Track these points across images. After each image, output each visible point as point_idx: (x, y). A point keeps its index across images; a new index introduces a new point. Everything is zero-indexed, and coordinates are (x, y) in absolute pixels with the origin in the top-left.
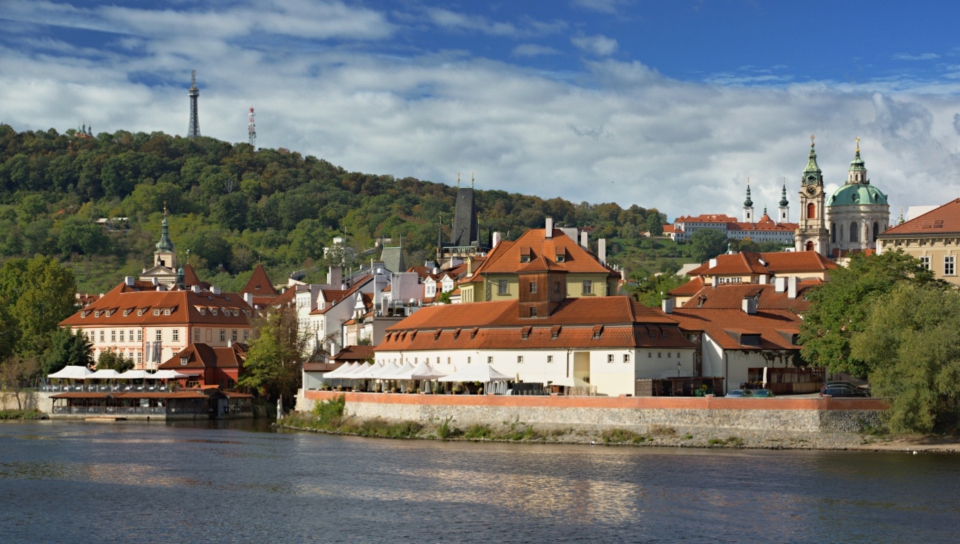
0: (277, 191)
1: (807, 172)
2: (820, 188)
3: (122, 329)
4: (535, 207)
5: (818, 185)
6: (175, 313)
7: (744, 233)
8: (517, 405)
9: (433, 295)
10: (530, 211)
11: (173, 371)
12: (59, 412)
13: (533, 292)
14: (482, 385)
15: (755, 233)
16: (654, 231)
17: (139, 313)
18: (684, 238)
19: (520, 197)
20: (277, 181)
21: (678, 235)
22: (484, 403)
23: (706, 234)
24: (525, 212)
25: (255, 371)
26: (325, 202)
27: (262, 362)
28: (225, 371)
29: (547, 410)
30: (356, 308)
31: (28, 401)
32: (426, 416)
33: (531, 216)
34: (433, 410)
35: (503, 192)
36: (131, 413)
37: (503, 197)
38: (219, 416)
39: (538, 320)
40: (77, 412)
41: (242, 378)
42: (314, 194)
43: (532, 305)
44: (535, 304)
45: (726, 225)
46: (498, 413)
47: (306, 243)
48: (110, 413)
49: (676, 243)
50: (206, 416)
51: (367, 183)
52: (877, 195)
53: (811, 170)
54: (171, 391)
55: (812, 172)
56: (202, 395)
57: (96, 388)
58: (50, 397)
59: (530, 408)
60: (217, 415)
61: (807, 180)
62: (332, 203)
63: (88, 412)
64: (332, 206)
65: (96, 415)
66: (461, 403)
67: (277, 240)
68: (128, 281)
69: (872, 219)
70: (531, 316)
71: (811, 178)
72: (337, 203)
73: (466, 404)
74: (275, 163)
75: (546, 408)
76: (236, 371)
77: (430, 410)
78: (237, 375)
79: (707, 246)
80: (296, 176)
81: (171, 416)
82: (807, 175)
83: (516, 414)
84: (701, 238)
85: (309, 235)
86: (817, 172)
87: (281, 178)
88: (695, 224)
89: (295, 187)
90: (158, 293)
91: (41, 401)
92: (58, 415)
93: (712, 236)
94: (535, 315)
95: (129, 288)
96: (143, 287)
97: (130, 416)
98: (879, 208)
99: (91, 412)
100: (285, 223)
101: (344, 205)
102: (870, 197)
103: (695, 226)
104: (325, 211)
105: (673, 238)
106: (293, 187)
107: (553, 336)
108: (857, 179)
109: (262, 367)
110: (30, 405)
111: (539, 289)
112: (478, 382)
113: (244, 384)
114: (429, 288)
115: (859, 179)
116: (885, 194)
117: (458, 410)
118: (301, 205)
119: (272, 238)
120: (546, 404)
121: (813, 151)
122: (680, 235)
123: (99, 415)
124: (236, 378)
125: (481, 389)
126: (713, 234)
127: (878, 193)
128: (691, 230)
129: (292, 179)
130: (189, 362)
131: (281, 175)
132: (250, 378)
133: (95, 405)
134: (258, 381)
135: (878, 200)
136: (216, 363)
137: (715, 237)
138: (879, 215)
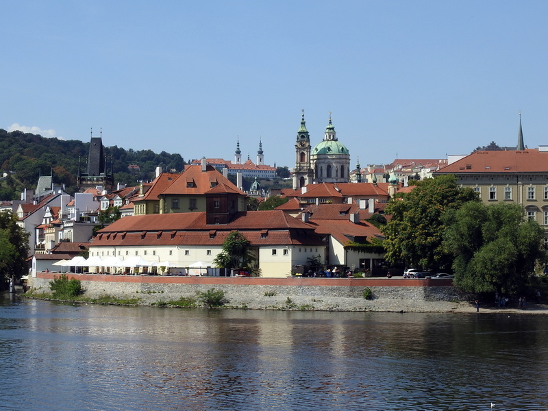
121: (303, 119)
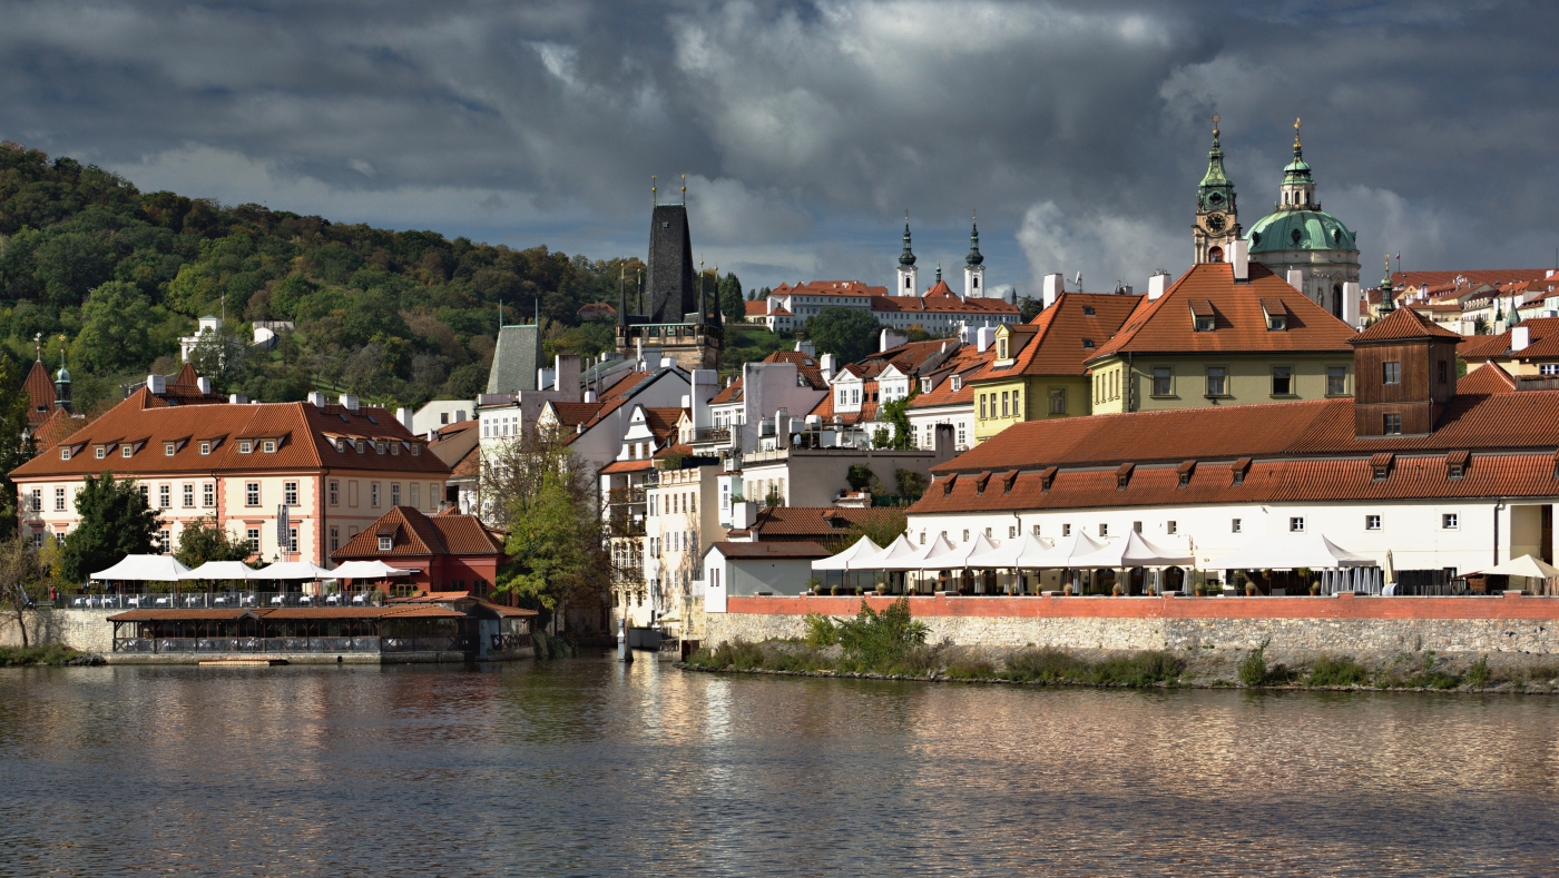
0: (25, 226)
1: (1207, 186)
2: (1232, 217)
3: (165, 482)
4: (500, 263)
5: (1229, 213)
6: (285, 449)
7: (905, 316)
8: (1416, 615)
9: (857, 408)
10: (492, 272)
11: (378, 562)
12: (128, 649)
13: (1389, 383)
14: (1318, 576)
15: (925, 315)
16: (731, 312)
17: (204, 449)
18: (791, 326)
19: (466, 245)
20: (18, 207)
21: (781, 321)
22: (1329, 613)
23: (838, 318)
24: (482, 273)
25: (533, 563)
26: (127, 249)
27: (549, 544)
28: (468, 563)
29: (1495, 627)
30: (626, 437)
31: (43, 630)
32: (1179, 640)
33: (496, 281)
34: (1198, 629)
35: (435, 235)
36: (296, 648)
37: (436, 245)
38: (483, 654)
39: (1404, 442)
40: (170, 649)
41: (503, 578)
42: (101, 234)
43: (1387, 409)
44: (1395, 408)
45: (869, 301)
46: (1365, 633)
47: (113, 330)
48: (249, 650)
49: (777, 335)
50: (459, 654)
51: (194, 212)
52: (1338, 233)
53: (1215, 183)
54: (377, 604)
55: (1218, 186)
56: (452, 612)
57: (203, 598)
58: (108, 620)
59: (1451, 623)
60: (478, 653)
61: (1207, 201)
62: (143, 251)
63: (197, 648)
64: (143, 257)
65: (217, 655)
66: (1269, 613)
67: (43, 324)
68: (155, 384)
69: (1330, 278)
70: (1385, 434)
71: (1215, 198)
72: (152, 252)
73: (1282, 615)
74: (12, 171)
75: (1492, 622)
76: (493, 562)
77: (1189, 628)
78: (494, 569)
79: (841, 342)
80: (55, 196)
81: (390, 656)
82: (1206, 193)
83: (1415, 635)
84: (828, 326)
85: (116, 313)
86: (1227, 186)
87: (28, 200)
88: (811, 299)
89: (59, 220)
90: (233, 408)
91: (72, 628)
92: (128, 656)
93: (850, 321)
94: (1397, 429)
95: (155, 399)
96: (183, 397)
97: (294, 656)
98: (1344, 257)
99: (204, 649)
100: (53, 290)
101: (167, 256)
102: (1327, 234)
103: (811, 302)
104: (129, 267)
105: (771, 326)
106: (53, 218)
107: (1451, 472)
108: (1297, 201)
109: (548, 555)
110: (48, 637)
111: (1405, 376)
112: (1307, 569)
113: (511, 589)
114: (843, 393)
115: (1303, 201)
116: (1351, 230)
117: (1261, 629)
118: (81, 254)
119: (32, 320)
120: (1493, 613)
122: (784, 320)
123: (224, 655)
124: (492, 578)
125: (1316, 584)
126: (853, 319)
127: (1340, 227)
128: (805, 310)
129: (51, 203)
130: (395, 545)
131: (27, 195)
132: (523, 577)
133: (213, 634)
134: (540, 583)
135: (1342, 241)
136: (446, 547)
137: (855, 323)
138: (1343, 270)
